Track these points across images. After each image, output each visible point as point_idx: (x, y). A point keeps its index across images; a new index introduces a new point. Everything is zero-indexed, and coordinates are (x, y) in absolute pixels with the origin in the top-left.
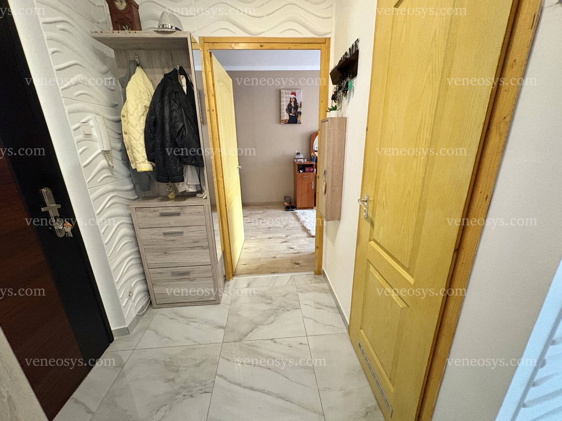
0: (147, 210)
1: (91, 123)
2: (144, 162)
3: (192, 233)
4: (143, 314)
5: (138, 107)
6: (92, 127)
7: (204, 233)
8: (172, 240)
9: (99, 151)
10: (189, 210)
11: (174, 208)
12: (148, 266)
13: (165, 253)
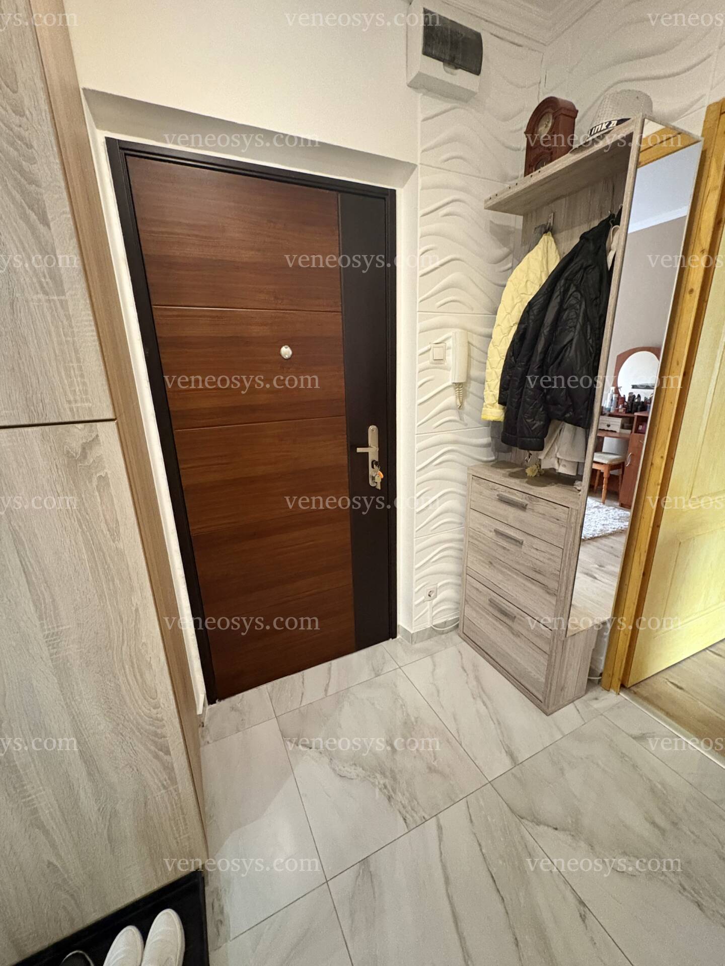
0: (484, 483)
1: (450, 343)
2: (493, 405)
3: (535, 551)
4: (442, 633)
5: (511, 312)
6: (449, 348)
7: (555, 562)
8: (504, 548)
9: (450, 383)
10: (541, 507)
11: (519, 494)
12: (467, 569)
13: (491, 563)
